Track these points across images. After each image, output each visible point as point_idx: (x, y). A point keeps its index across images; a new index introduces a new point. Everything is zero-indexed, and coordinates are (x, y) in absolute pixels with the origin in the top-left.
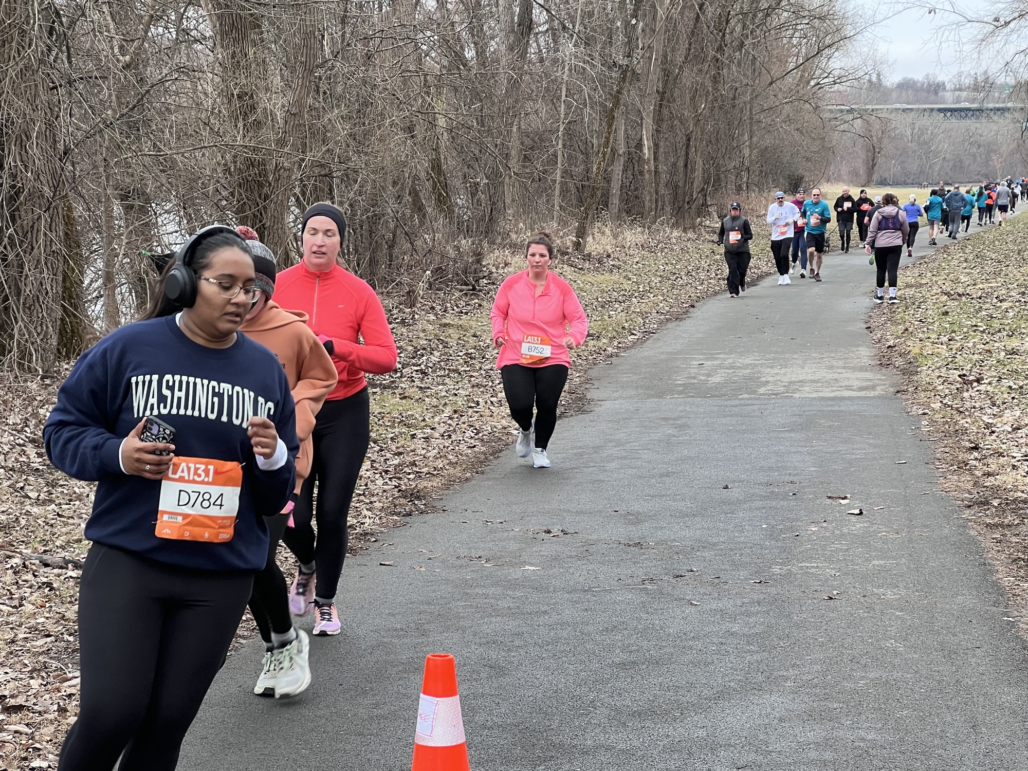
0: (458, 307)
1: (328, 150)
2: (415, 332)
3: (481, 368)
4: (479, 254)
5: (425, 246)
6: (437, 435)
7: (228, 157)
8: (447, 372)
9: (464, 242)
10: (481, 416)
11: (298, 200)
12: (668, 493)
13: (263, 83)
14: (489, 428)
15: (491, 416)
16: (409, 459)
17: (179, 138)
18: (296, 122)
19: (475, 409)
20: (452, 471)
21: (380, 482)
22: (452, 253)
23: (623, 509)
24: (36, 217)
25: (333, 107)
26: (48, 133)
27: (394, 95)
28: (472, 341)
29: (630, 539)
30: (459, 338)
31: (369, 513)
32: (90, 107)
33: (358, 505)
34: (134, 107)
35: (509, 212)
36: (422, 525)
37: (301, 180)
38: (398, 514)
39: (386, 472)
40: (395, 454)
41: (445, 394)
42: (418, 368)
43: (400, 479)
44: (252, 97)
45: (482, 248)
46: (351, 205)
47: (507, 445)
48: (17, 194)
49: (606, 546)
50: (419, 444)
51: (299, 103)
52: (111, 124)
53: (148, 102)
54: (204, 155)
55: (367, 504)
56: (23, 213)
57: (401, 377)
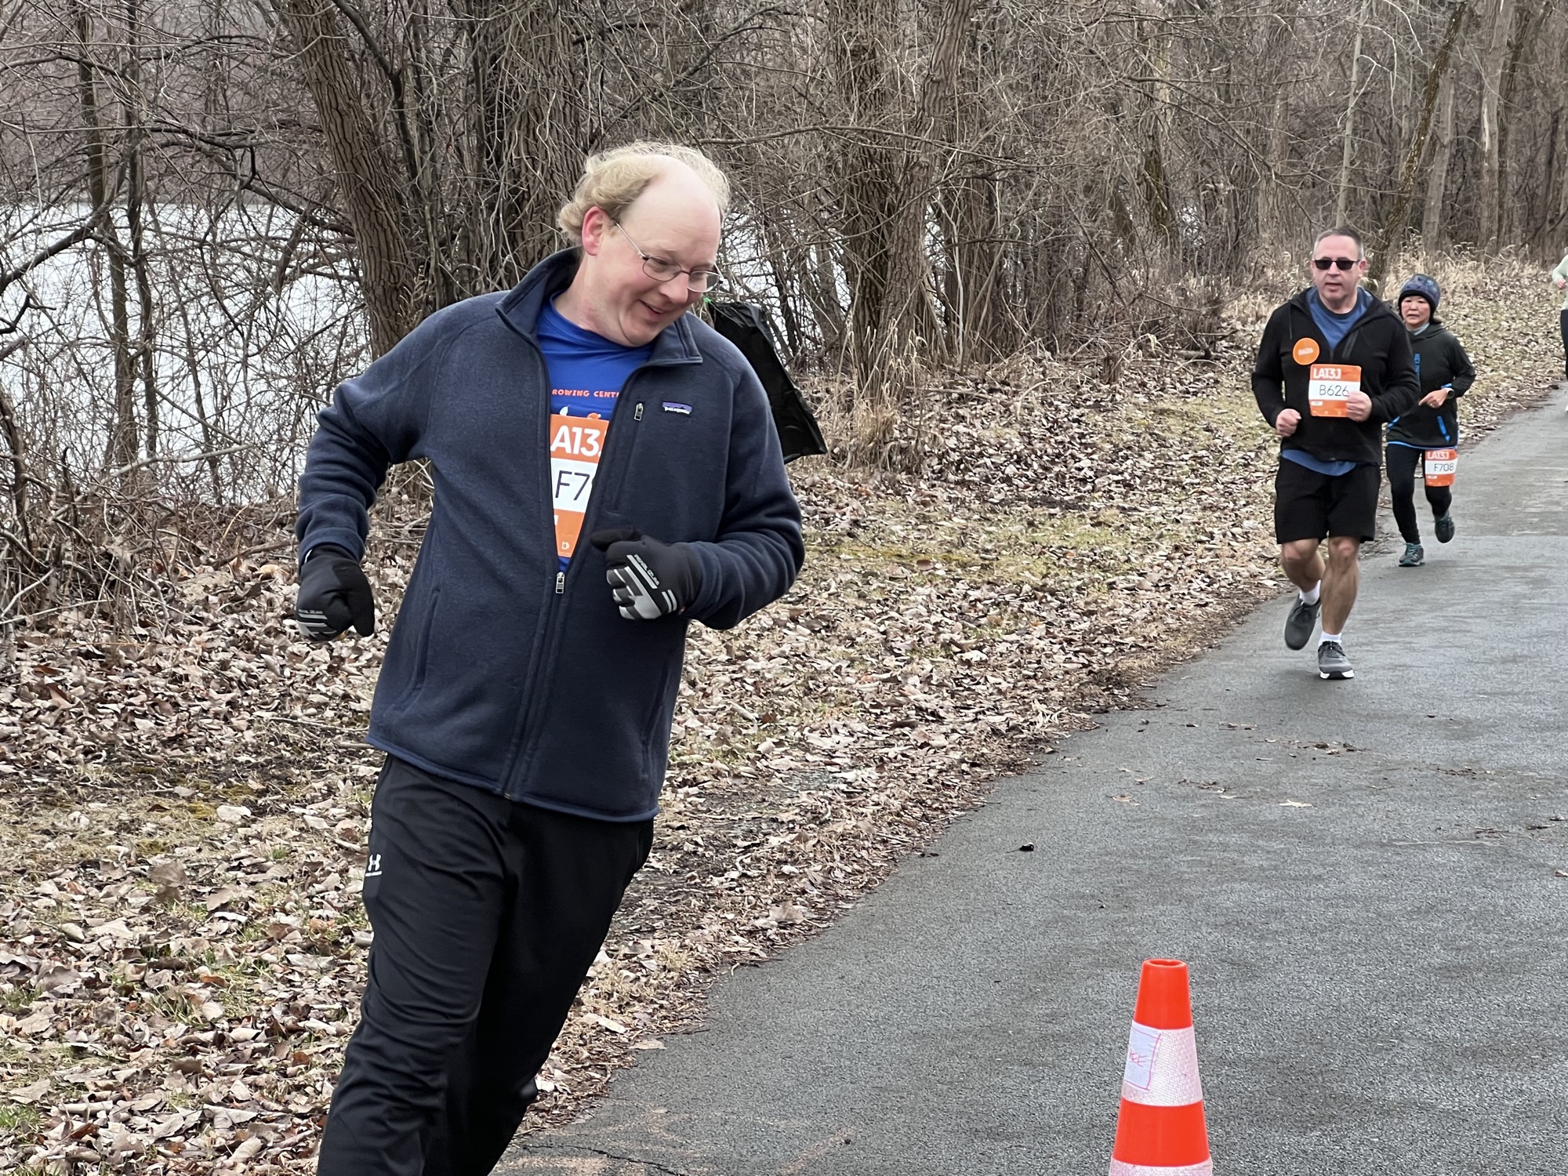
0: (1182, 384)
1: (988, 137)
2: (1116, 422)
3: (1216, 481)
4: (1217, 301)
5: (1132, 288)
6: (1148, 584)
7: (834, 146)
8: (1164, 484)
9: (1193, 281)
10: (1217, 556)
11: (939, 214)
12: (1517, 690)
13: (888, 35)
14: (1229, 576)
15: (1233, 557)
16: (1104, 622)
17: (759, 118)
18: (941, 94)
19: (1208, 546)
20: (1171, 643)
21: (1060, 658)
22: (1174, 300)
23: (1442, 712)
24: (546, 238)
25: (996, 71)
26: (567, 110)
27: (1092, 52)
28: (1203, 436)
29: (1455, 765)
30: (1184, 433)
31: (1042, 708)
32: (630, 70)
33: (1025, 693)
34: (696, 70)
35: (1265, 235)
36: (1123, 727)
37: (946, 184)
38: (1087, 710)
39: (1070, 642)
40: (1084, 614)
41: (1160, 519)
42: (1119, 478)
43: (1090, 653)
44: (873, 55)
45: (1221, 292)
46: (1021, 223)
47: (1258, 602)
48: (520, 202)
49: (1415, 773)
50: (1120, 599)
51: (945, 65)
52: (661, 95)
53: (717, 63)
54: (797, 142)
55: (1040, 692)
56: (527, 231)
57: (1093, 490)
